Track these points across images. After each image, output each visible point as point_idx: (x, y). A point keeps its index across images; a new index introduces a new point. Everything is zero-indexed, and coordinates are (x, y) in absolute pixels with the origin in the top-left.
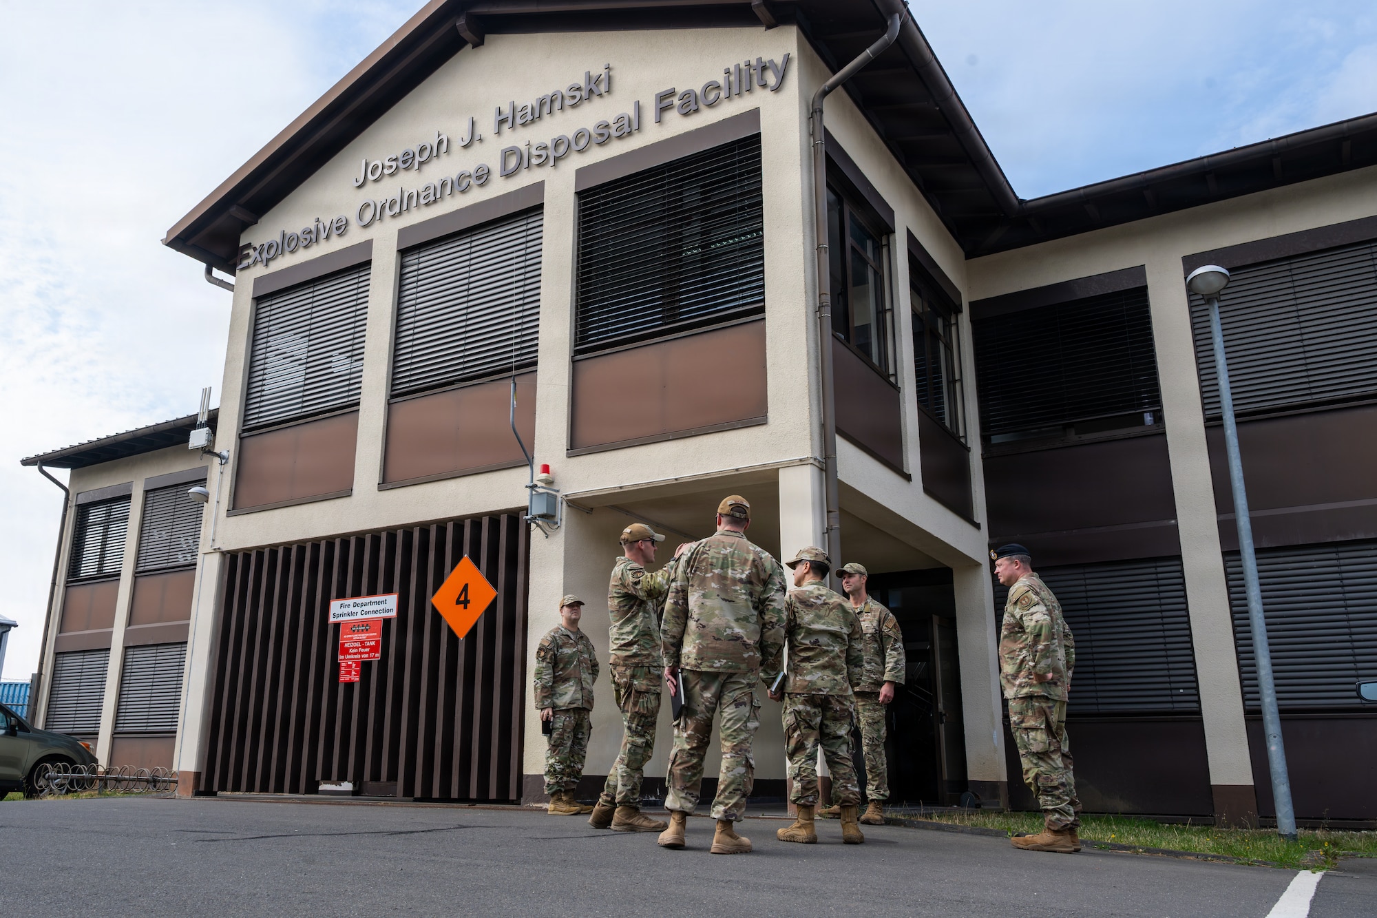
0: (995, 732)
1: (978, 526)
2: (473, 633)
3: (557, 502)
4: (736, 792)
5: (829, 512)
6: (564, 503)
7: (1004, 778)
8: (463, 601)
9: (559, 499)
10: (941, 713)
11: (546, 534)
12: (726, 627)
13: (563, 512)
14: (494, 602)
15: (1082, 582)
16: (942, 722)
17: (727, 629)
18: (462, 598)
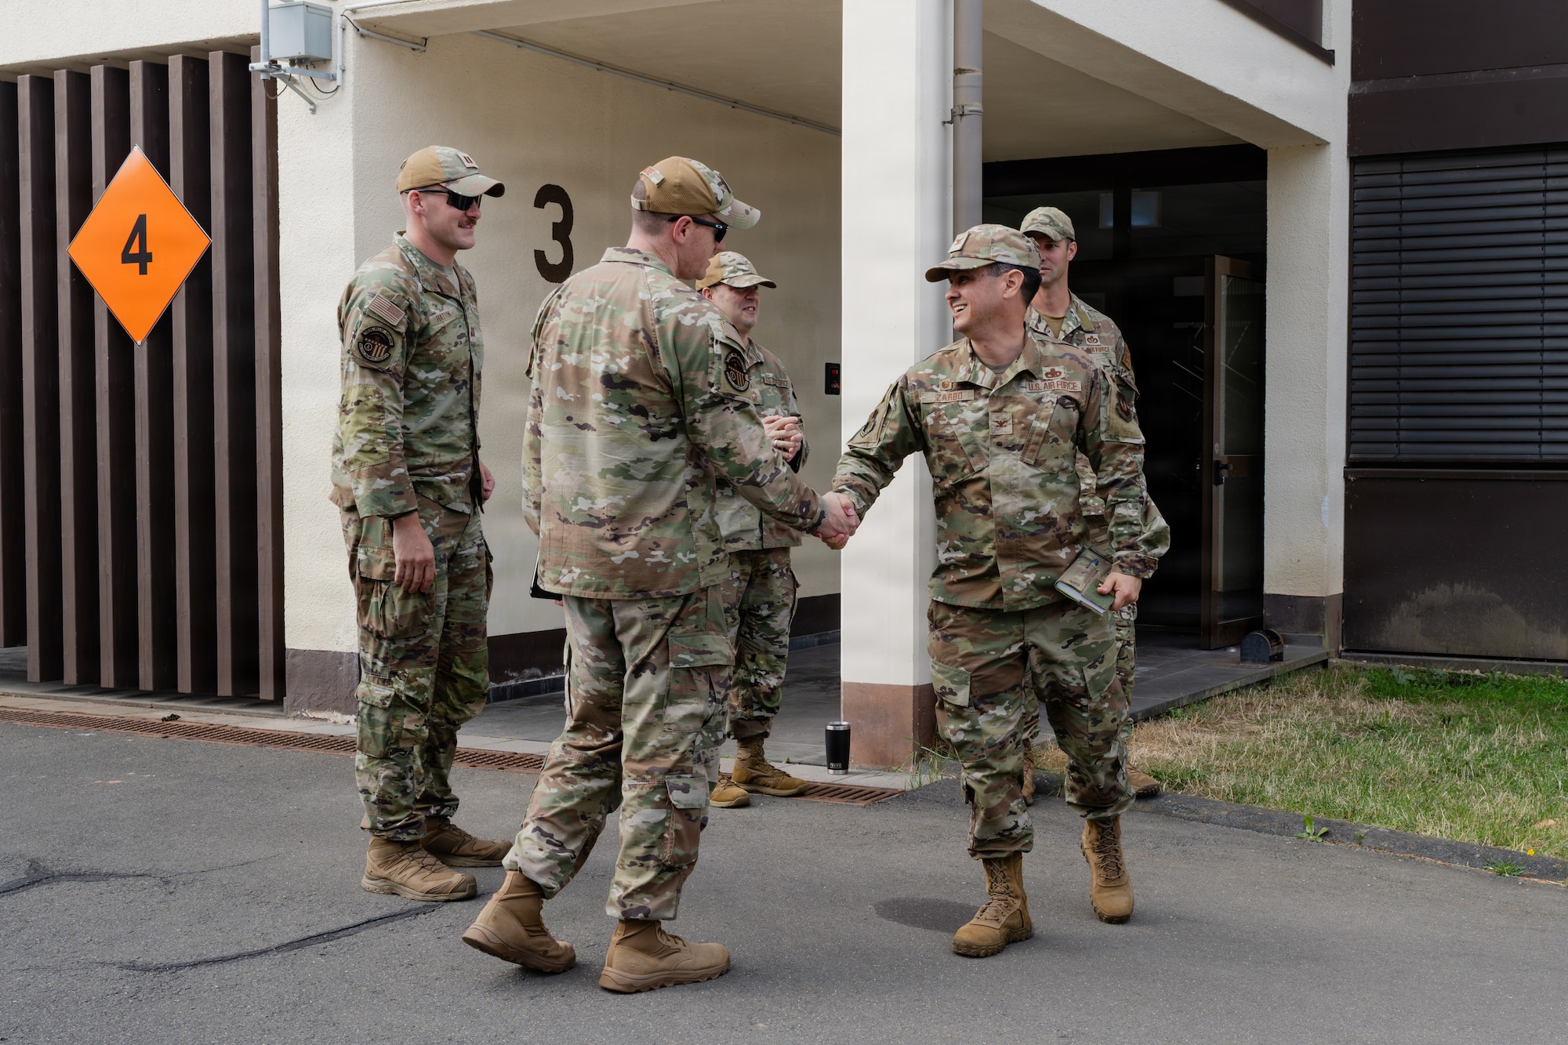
0: (1326, 499)
1: (1328, 57)
2: (162, 329)
3: (333, 24)
4: (646, 863)
5: (958, 71)
6: (350, 29)
7: (1337, 588)
8: (138, 256)
9: (338, 20)
10: (1218, 462)
11: (312, 103)
12: (579, 495)
13: (347, 49)
14: (205, 261)
15: (1538, 184)
16: (1218, 482)
17: (580, 499)
18: (135, 249)
